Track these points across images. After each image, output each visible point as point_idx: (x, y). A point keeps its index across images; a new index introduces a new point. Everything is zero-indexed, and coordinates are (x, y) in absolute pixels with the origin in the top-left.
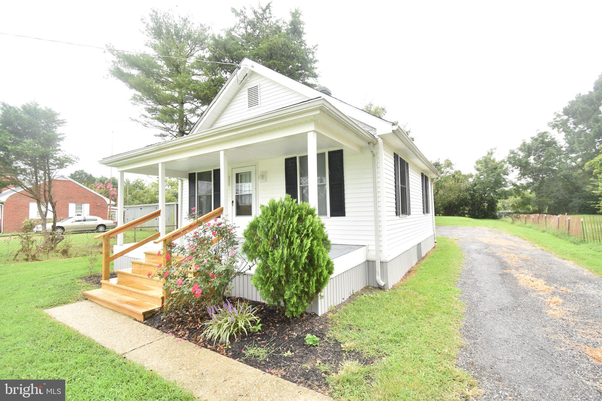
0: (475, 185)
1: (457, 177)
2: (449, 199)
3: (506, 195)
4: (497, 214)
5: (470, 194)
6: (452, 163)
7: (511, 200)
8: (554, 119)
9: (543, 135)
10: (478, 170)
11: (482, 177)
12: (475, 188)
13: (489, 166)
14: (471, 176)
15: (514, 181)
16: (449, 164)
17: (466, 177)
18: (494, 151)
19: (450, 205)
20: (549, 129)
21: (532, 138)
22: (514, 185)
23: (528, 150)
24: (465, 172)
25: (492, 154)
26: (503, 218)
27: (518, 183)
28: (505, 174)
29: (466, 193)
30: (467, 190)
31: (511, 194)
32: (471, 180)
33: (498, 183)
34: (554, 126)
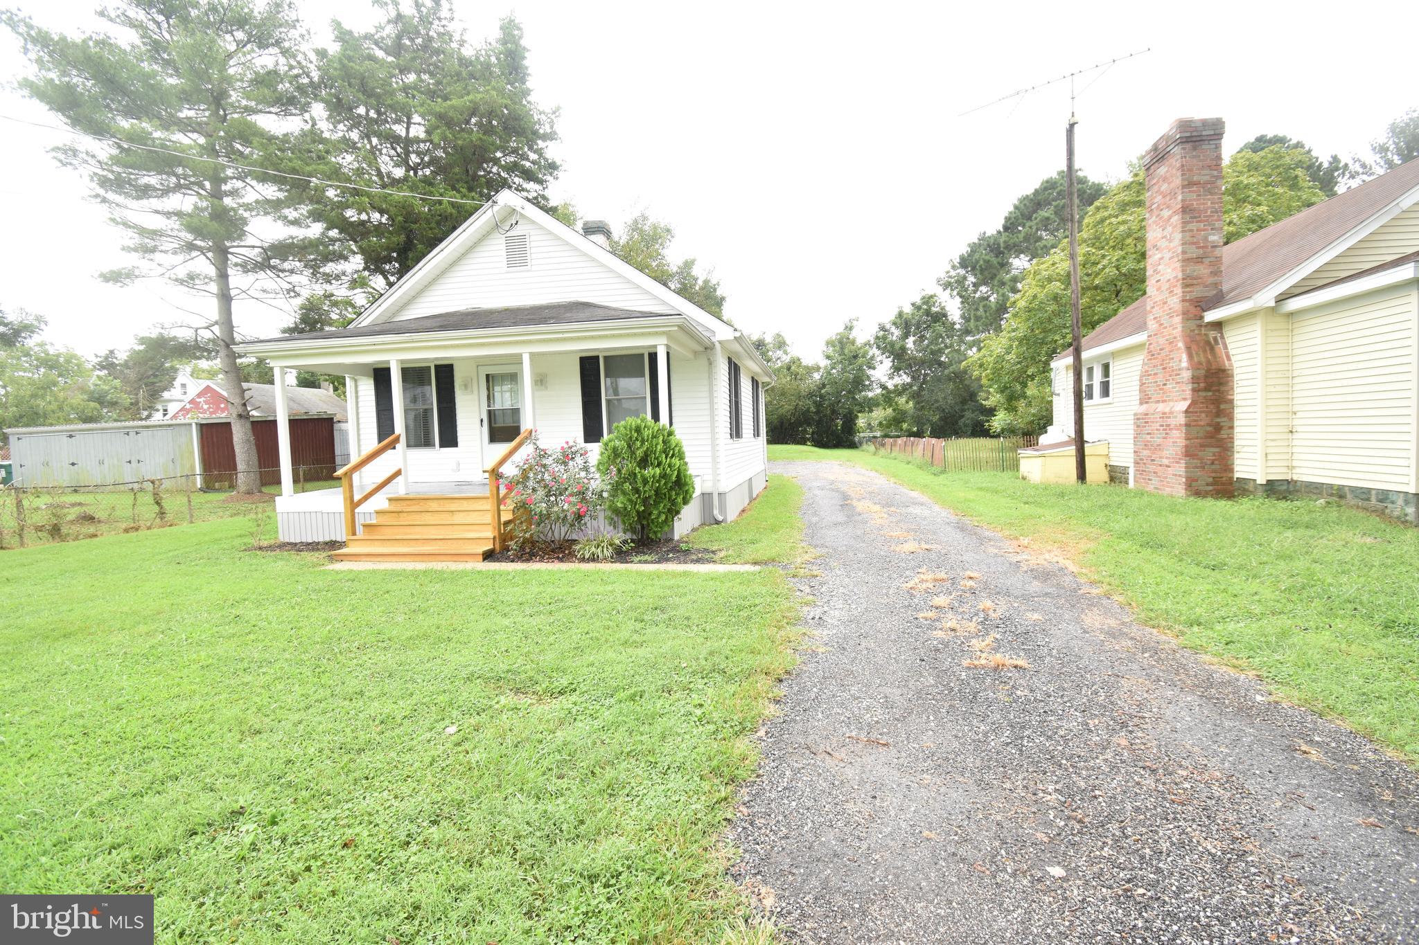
0: (824, 386)
1: (793, 369)
2: (781, 411)
3: (870, 405)
4: (856, 439)
5: (815, 402)
6: (787, 342)
7: (879, 414)
8: (948, 272)
9: (928, 300)
10: (828, 357)
11: (834, 371)
12: (823, 391)
13: (846, 351)
14: (818, 369)
15: (884, 379)
16: (781, 344)
17: (810, 370)
18: (855, 323)
19: (782, 423)
20: (938, 290)
21: (913, 305)
22: (884, 387)
23: (905, 324)
24: (807, 361)
25: (851, 328)
26: (865, 446)
27: (890, 385)
28: (870, 368)
29: (808, 402)
30: (811, 395)
31: (877, 405)
32: (817, 376)
33: (859, 382)
34: (947, 285)
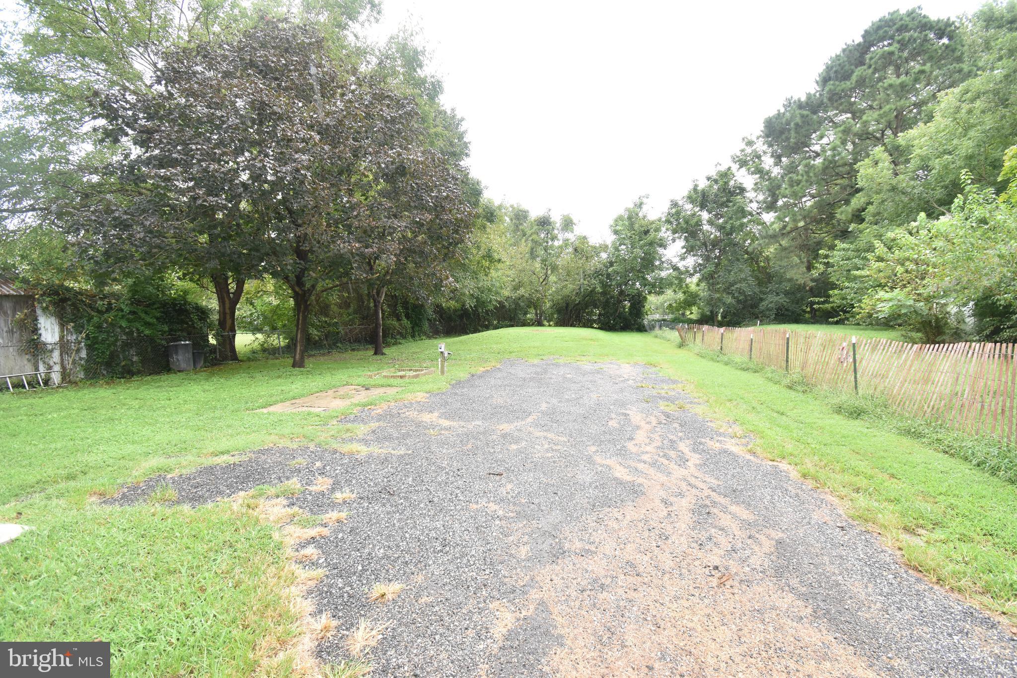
0: (611, 264)
1: (581, 250)
2: (566, 292)
3: (659, 287)
4: (646, 322)
5: (601, 282)
6: (574, 221)
7: (670, 296)
8: (743, 151)
9: (726, 175)
10: (616, 232)
11: (623, 247)
12: (610, 270)
13: (636, 226)
14: (605, 248)
15: (675, 260)
16: (568, 224)
17: (597, 250)
18: (645, 200)
19: (567, 304)
20: (735, 167)
21: (708, 179)
22: (676, 268)
23: (701, 199)
24: (594, 240)
25: (640, 205)
26: (657, 331)
27: (681, 265)
28: (661, 246)
29: (593, 281)
30: (597, 273)
31: (671, 284)
32: (604, 256)
33: (649, 262)
34: (743, 163)
